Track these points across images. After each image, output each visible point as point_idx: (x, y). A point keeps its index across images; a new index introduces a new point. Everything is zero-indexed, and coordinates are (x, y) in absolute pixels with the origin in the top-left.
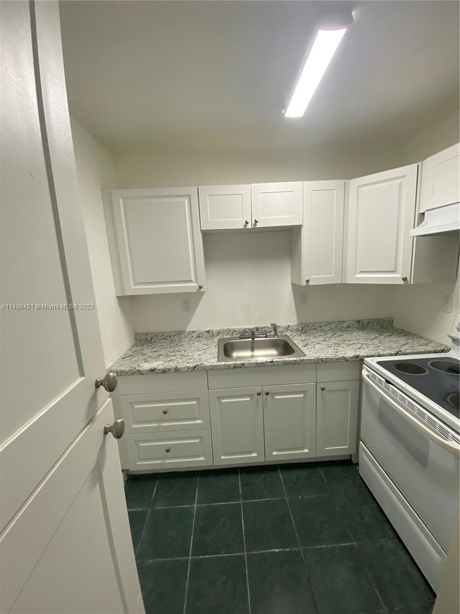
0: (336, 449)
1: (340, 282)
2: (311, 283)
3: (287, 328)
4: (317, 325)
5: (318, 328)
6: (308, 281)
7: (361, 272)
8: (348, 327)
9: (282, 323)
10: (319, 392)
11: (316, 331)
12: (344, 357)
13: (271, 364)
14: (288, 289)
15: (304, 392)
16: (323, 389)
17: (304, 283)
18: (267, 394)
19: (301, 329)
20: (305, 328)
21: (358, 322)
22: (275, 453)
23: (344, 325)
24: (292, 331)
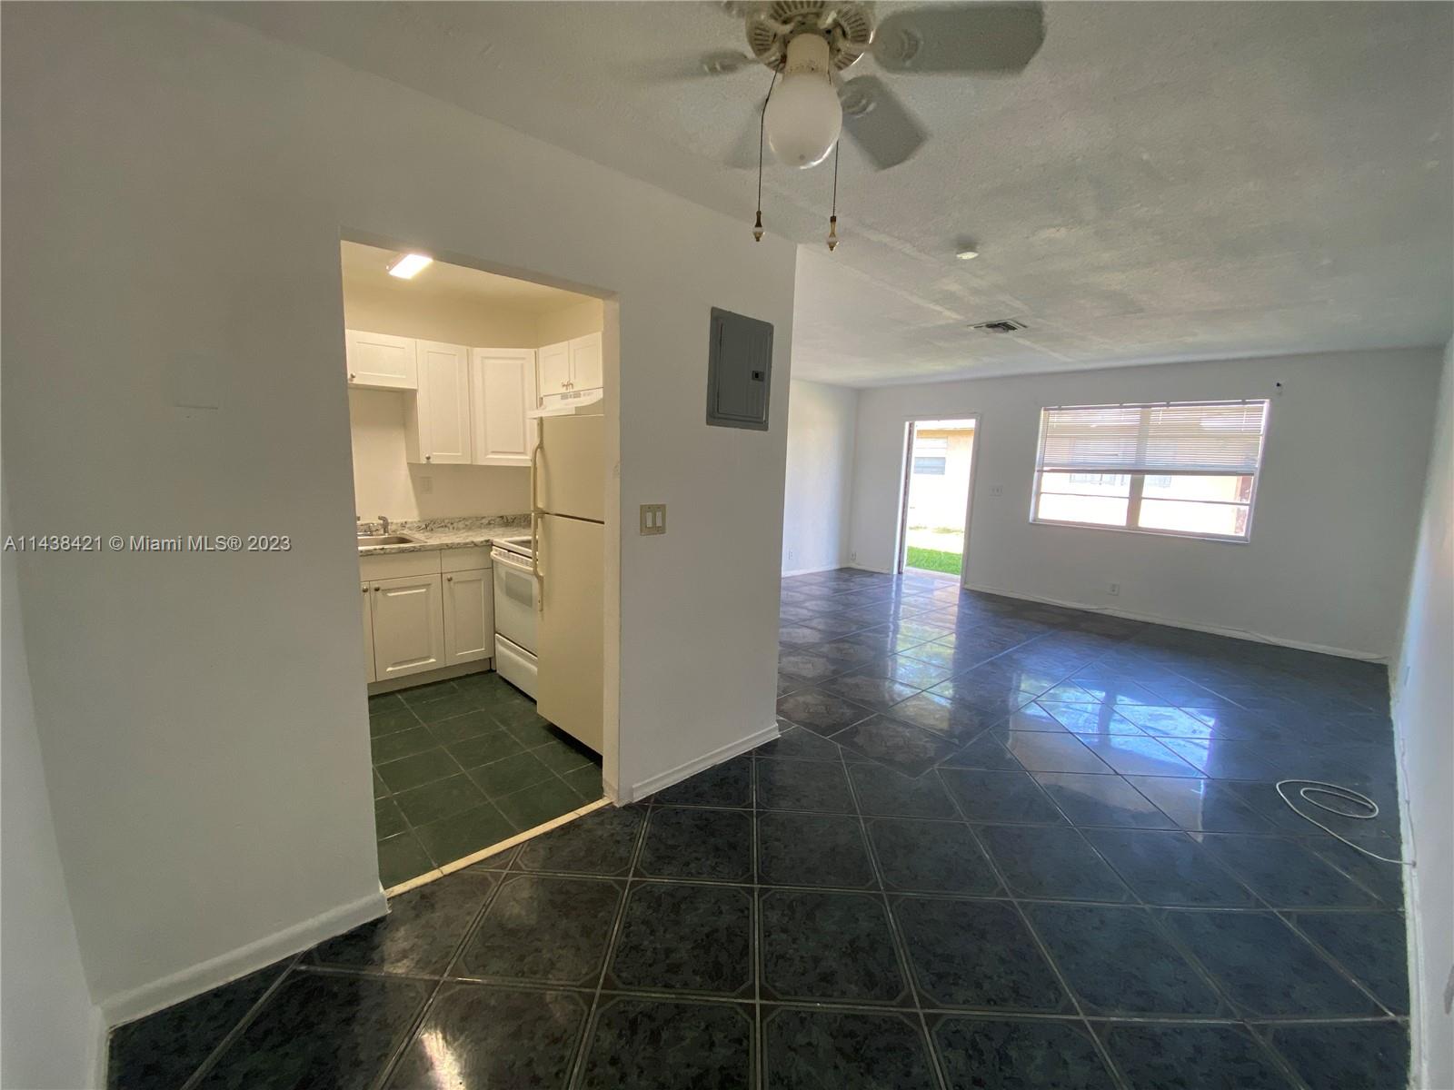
0: (471, 652)
1: (469, 463)
2: (433, 461)
3: (403, 525)
4: (446, 521)
5: (449, 525)
6: (428, 458)
7: (493, 452)
8: (489, 524)
9: (395, 519)
10: (446, 584)
11: (447, 529)
12: (473, 542)
13: (382, 552)
14: (404, 472)
15: (427, 586)
16: (450, 580)
17: (424, 461)
18: (377, 590)
19: (424, 526)
20: (429, 526)
21: (502, 517)
22: (390, 669)
23: (483, 521)
24: (410, 529)
